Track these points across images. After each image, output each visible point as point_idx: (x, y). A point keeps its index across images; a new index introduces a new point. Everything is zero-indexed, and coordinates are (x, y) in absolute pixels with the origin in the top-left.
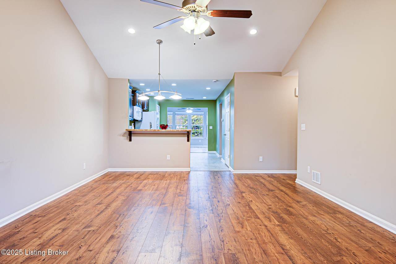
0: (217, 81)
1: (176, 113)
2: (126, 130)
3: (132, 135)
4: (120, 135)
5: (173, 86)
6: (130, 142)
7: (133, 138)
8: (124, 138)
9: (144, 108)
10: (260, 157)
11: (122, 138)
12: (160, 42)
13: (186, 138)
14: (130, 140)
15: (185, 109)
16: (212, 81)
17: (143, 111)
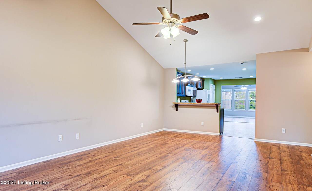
0: (244, 62)
1: (235, 89)
2: (173, 103)
3: (178, 106)
4: (171, 107)
5: (211, 70)
6: (177, 111)
7: (178, 108)
8: (173, 108)
9: (198, 87)
10: (282, 129)
11: (172, 108)
12: (186, 41)
13: (216, 110)
14: (177, 110)
15: (240, 86)
16: (239, 63)
17: (197, 89)
